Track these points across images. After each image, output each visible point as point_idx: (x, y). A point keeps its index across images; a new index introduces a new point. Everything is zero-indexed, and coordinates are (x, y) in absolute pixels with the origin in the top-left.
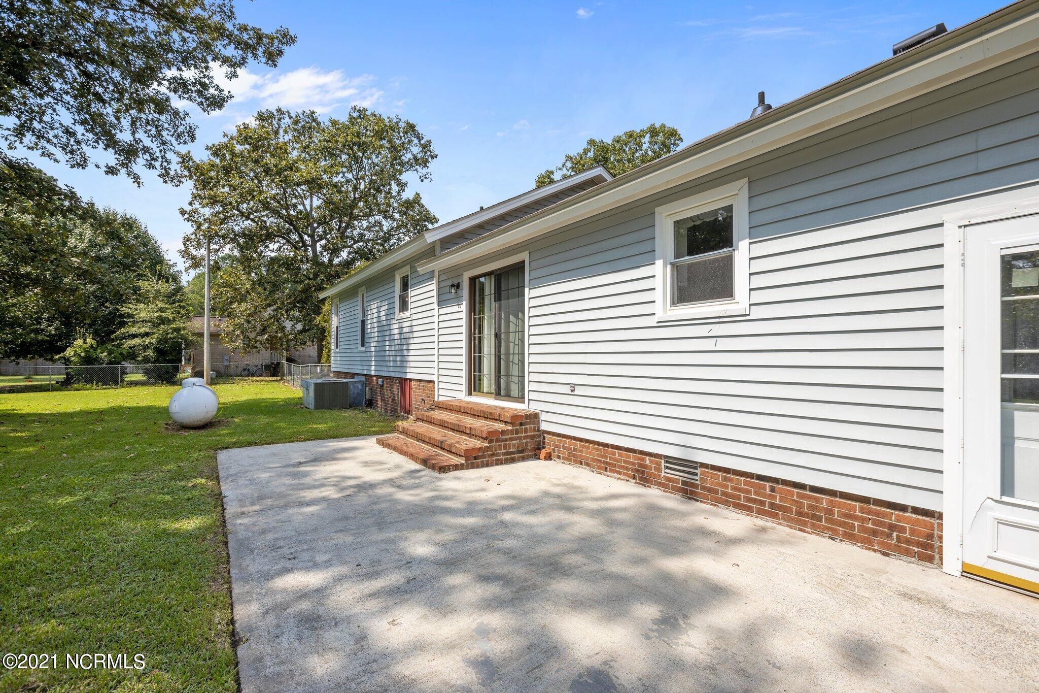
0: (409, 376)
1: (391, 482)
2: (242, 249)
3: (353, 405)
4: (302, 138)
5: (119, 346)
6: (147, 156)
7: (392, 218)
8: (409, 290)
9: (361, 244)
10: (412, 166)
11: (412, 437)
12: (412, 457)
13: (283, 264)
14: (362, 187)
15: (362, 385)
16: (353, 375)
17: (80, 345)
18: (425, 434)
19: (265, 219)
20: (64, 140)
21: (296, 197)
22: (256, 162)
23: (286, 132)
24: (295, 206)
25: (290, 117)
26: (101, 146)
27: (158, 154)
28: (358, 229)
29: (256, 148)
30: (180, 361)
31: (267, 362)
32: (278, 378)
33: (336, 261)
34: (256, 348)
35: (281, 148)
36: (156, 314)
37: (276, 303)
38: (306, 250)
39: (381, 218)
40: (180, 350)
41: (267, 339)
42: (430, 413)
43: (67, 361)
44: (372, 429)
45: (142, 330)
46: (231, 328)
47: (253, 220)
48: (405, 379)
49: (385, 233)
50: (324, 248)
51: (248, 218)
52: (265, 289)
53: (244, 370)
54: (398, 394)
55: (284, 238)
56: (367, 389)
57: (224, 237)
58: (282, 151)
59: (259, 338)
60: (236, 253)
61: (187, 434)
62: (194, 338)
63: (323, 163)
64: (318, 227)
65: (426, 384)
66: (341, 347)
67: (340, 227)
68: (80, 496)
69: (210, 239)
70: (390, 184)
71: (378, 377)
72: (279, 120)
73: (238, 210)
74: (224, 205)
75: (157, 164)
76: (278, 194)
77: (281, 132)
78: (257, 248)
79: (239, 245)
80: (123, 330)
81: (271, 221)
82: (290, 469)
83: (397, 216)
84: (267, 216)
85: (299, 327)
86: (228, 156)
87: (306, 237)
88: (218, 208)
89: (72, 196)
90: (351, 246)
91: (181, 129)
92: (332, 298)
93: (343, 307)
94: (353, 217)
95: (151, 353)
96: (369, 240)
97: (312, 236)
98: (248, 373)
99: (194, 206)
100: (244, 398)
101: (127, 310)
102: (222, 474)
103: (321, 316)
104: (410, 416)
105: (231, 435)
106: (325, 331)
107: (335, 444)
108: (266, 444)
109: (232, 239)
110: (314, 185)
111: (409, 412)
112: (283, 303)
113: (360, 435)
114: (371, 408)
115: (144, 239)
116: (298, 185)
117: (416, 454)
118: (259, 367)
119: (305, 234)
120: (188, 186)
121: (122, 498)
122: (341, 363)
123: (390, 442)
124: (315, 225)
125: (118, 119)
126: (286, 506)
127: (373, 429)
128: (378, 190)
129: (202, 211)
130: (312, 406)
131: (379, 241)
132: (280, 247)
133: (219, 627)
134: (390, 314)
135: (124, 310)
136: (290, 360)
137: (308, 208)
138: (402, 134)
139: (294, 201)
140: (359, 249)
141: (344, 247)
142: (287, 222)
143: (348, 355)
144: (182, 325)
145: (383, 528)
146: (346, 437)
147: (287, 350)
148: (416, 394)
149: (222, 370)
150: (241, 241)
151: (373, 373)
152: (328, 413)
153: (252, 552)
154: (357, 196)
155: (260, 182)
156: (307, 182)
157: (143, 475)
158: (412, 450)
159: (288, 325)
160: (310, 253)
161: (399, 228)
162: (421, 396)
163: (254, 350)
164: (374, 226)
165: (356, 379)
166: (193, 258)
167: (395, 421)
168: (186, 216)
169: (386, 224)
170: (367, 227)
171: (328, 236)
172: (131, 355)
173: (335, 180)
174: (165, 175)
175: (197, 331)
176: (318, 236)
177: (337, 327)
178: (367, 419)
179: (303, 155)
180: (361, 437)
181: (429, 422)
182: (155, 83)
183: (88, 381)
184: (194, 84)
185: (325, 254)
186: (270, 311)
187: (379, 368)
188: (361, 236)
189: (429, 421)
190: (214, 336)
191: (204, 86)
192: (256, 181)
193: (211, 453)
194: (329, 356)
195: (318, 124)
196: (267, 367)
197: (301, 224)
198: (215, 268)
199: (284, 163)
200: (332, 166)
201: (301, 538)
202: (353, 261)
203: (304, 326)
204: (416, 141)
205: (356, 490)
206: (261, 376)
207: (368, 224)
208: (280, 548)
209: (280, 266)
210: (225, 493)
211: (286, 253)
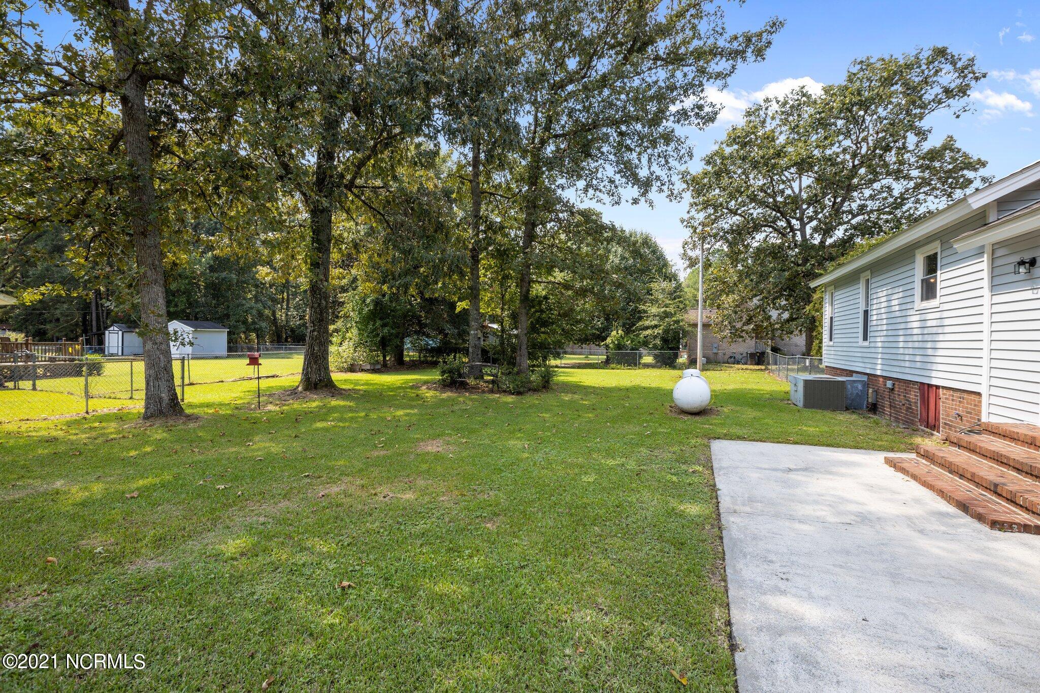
0: (934, 382)
1: (910, 521)
2: (731, 245)
3: (851, 407)
4: (791, 118)
5: (638, 335)
6: (659, 184)
7: (908, 177)
8: (939, 272)
9: (860, 218)
10: (940, 102)
11: (942, 465)
12: (941, 493)
13: (770, 253)
14: (864, 151)
15: (864, 386)
16: (851, 373)
17: (616, 334)
18: (965, 466)
19: (752, 211)
20: (609, 188)
21: (784, 182)
22: (744, 159)
23: (773, 118)
24: (782, 192)
25: (778, 102)
26: (630, 185)
27: (666, 180)
28: (858, 201)
29: (744, 145)
30: (679, 348)
31: (753, 351)
32: (763, 367)
33: (829, 241)
34: (742, 337)
35: (768, 138)
36: (663, 310)
37: (762, 293)
38: (794, 236)
39: (891, 180)
40: (679, 339)
41: (753, 329)
42: (974, 438)
43: (607, 346)
44: (876, 443)
45: (653, 323)
46: (720, 319)
47: (740, 215)
48: (929, 385)
49: (896, 199)
50: (815, 230)
51: (736, 214)
52: (752, 280)
53: (731, 357)
54: (916, 403)
55: (770, 226)
56: (870, 391)
57: (715, 236)
58: (770, 138)
59: (745, 328)
60: (726, 248)
61: (686, 418)
62: (690, 329)
63: (815, 137)
64: (807, 208)
65: (965, 396)
66: (836, 340)
67: (834, 203)
68: (619, 461)
69: (703, 239)
70: (905, 138)
71: (886, 378)
72: (767, 109)
73: (727, 208)
74: (715, 208)
75: (665, 188)
76: (765, 184)
77: (768, 120)
78: (743, 241)
79: (727, 241)
80: (640, 323)
81: (757, 212)
82: (779, 474)
83: (915, 173)
84: (754, 208)
85: (786, 315)
86: (718, 161)
87: (794, 222)
88: (711, 210)
89: (613, 229)
90: (848, 222)
91: (683, 151)
92: (826, 285)
93: (840, 295)
94: (850, 188)
95: (658, 342)
96: (872, 211)
97: (800, 219)
98: (734, 360)
99: (691, 214)
100: (731, 387)
101: (643, 307)
102: (715, 465)
103: (812, 304)
104: (935, 433)
105: (722, 425)
106: (815, 321)
107: (829, 453)
108: (754, 440)
109: (721, 237)
110: (803, 165)
111: (935, 427)
112: (769, 292)
113: (861, 448)
114: (875, 413)
115: (655, 250)
116: (788, 168)
117: (951, 492)
118: (745, 355)
119: (793, 218)
120: (688, 197)
121: (644, 470)
122: (836, 357)
123: (905, 465)
124: (805, 206)
125: (640, 160)
126: (777, 516)
127: (880, 443)
128: (887, 149)
129: (697, 216)
130: (801, 404)
131: (887, 210)
132: (767, 236)
133: (719, 623)
134: (906, 303)
135: (642, 307)
136: (775, 350)
137: (797, 191)
138: (924, 67)
139: (782, 187)
140: (859, 224)
141: (840, 224)
142: (774, 210)
143: (845, 349)
144: (681, 318)
145: (899, 583)
146: (843, 447)
147: (772, 339)
148: (946, 408)
149: (712, 356)
150: (729, 237)
151: (879, 373)
152: (819, 414)
153: (745, 556)
154: (856, 162)
155: (747, 177)
156: (795, 164)
157: (656, 453)
158: (939, 484)
159: (774, 314)
160: (799, 238)
161: (917, 187)
162: (956, 409)
163: (741, 340)
164: (880, 192)
165: (855, 378)
166: (690, 259)
167: (911, 435)
168: (685, 223)
169: (898, 188)
170: (871, 196)
171: (820, 216)
172: (645, 344)
173: (828, 152)
174: (671, 196)
175: (692, 322)
176: (808, 217)
177: (831, 318)
178: (870, 428)
179: (792, 136)
180: (863, 451)
181: (973, 451)
182: (664, 121)
183: (619, 363)
184: (692, 110)
185: (816, 235)
186: (756, 301)
187: (885, 368)
188: (862, 208)
189: (971, 449)
190: (706, 326)
191: (700, 107)
192: (743, 177)
193: (705, 441)
194: (820, 348)
195: (809, 97)
196: (752, 355)
197: (788, 209)
198: (707, 265)
199: (772, 151)
200: (826, 138)
201: (794, 558)
202: (851, 237)
203: (791, 314)
204: (948, 67)
205: (858, 519)
206: (746, 364)
207: (871, 192)
208: (771, 562)
209: (766, 256)
210: (719, 486)
211: (773, 241)
